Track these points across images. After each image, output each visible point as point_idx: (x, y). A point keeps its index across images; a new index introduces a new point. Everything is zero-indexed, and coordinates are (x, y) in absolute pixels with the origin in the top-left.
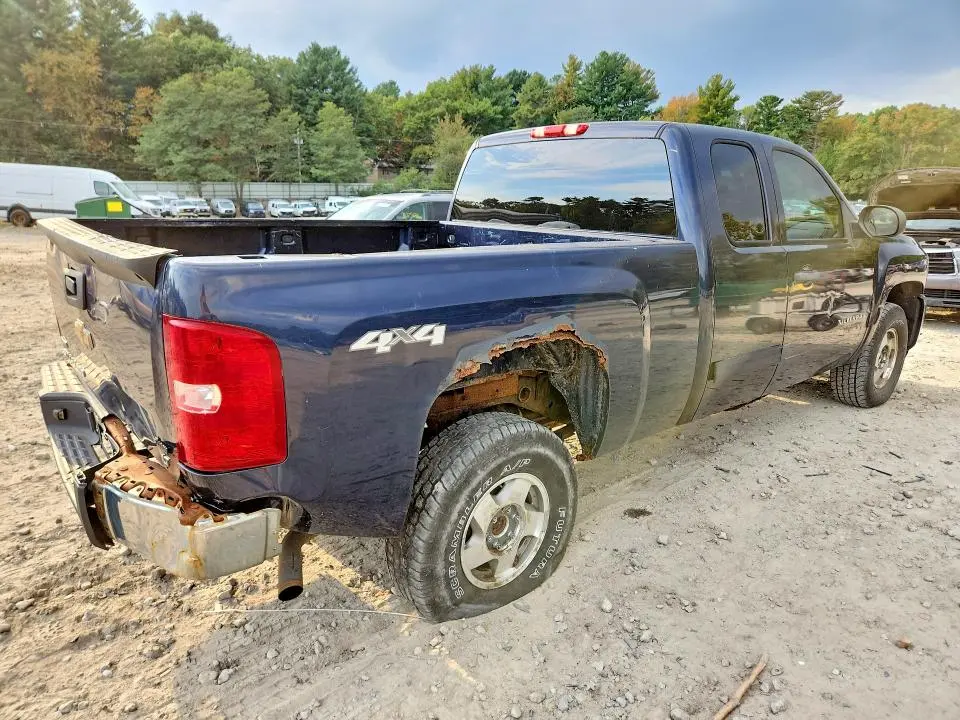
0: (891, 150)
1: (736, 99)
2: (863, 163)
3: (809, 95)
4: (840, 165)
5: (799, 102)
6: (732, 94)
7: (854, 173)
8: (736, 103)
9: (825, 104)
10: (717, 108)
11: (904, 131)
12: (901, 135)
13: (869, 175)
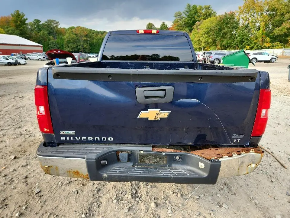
0: (77, 39)
1: (26, 19)
2: (71, 42)
3: (49, 21)
4: (65, 43)
5: (46, 22)
6: (25, 17)
7: (70, 45)
8: (27, 21)
9: (55, 24)
10: (21, 22)
11: (80, 34)
12: (79, 35)
13: (74, 46)
